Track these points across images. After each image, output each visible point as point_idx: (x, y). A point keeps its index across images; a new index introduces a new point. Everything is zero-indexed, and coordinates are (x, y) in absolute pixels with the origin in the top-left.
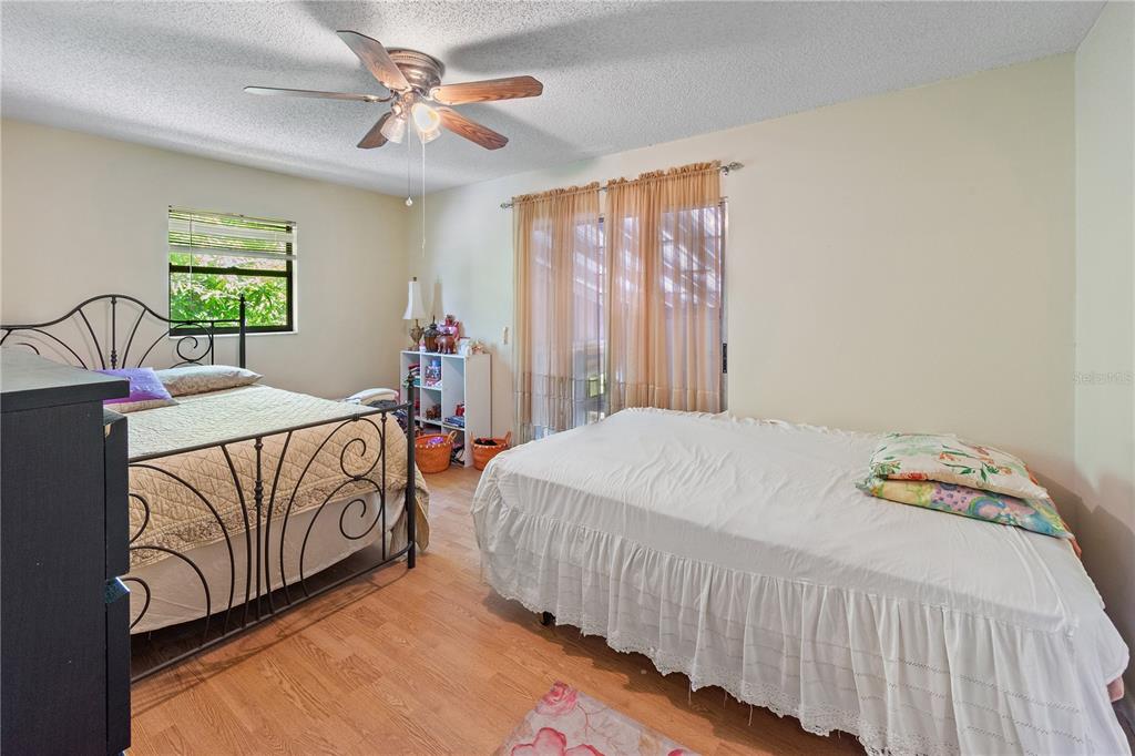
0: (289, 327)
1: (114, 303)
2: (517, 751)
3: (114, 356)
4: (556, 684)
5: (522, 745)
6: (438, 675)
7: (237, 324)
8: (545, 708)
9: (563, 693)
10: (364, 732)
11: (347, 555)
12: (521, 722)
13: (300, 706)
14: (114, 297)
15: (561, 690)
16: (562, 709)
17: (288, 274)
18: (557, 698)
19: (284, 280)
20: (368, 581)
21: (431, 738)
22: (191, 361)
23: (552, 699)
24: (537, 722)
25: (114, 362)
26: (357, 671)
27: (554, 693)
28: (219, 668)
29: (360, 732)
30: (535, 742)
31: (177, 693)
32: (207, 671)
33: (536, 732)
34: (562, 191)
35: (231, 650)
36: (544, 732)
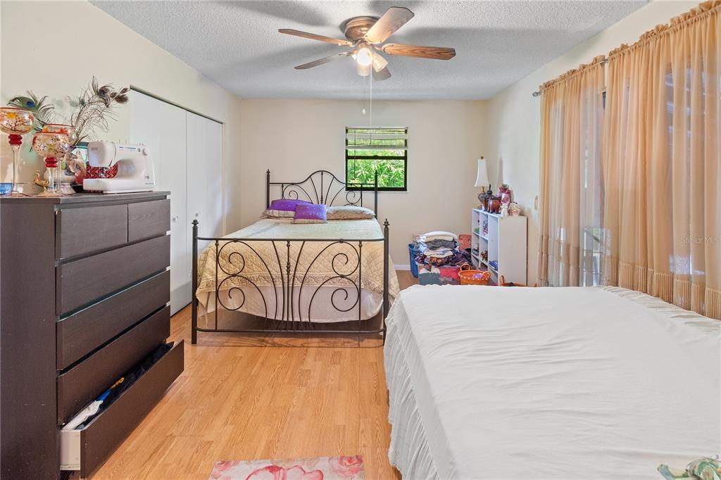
0: (404, 189)
1: (322, 174)
2: (296, 469)
3: (322, 198)
4: (357, 456)
5: (302, 468)
6: (322, 404)
7: (372, 186)
8: (335, 463)
9: (354, 464)
10: (272, 404)
11: (346, 320)
12: (318, 456)
13: (272, 376)
14: (322, 171)
15: (355, 461)
16: (341, 471)
17: (405, 158)
18: (348, 464)
19: (403, 161)
20: (359, 341)
21: (283, 428)
22: (352, 204)
23: (345, 461)
24: (323, 464)
25: (322, 201)
26: (302, 378)
27: (350, 460)
28: (274, 345)
29: (271, 402)
30: (308, 473)
31: (255, 346)
32: (271, 344)
33: (315, 469)
34: (574, 71)
35: (283, 340)
36: (318, 473)
